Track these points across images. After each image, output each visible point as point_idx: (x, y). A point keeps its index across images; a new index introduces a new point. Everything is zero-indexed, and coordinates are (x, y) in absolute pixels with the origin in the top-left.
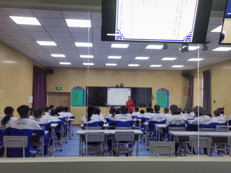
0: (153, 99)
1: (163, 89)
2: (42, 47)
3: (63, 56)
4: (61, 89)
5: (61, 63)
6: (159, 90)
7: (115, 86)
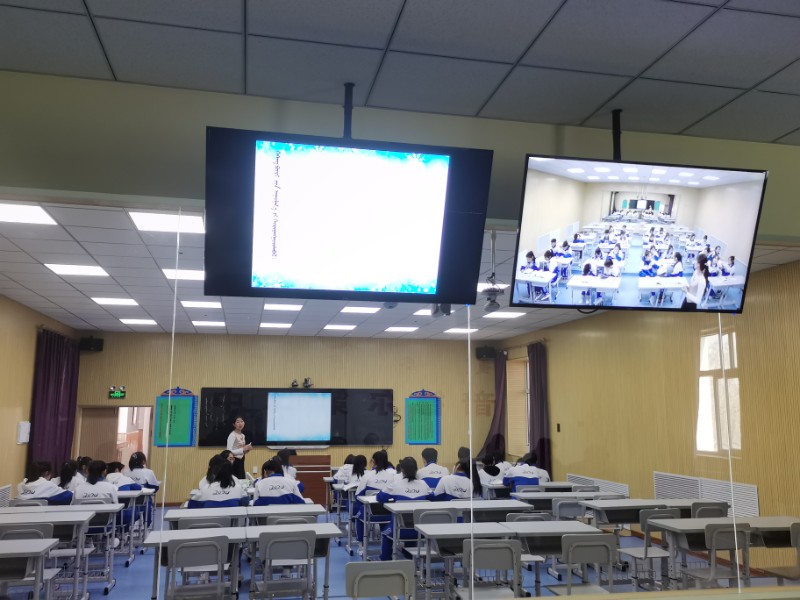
0: (396, 421)
1: (423, 392)
2: (65, 280)
3: (131, 302)
4: (122, 397)
5: (126, 321)
6: (414, 396)
7: (288, 385)
